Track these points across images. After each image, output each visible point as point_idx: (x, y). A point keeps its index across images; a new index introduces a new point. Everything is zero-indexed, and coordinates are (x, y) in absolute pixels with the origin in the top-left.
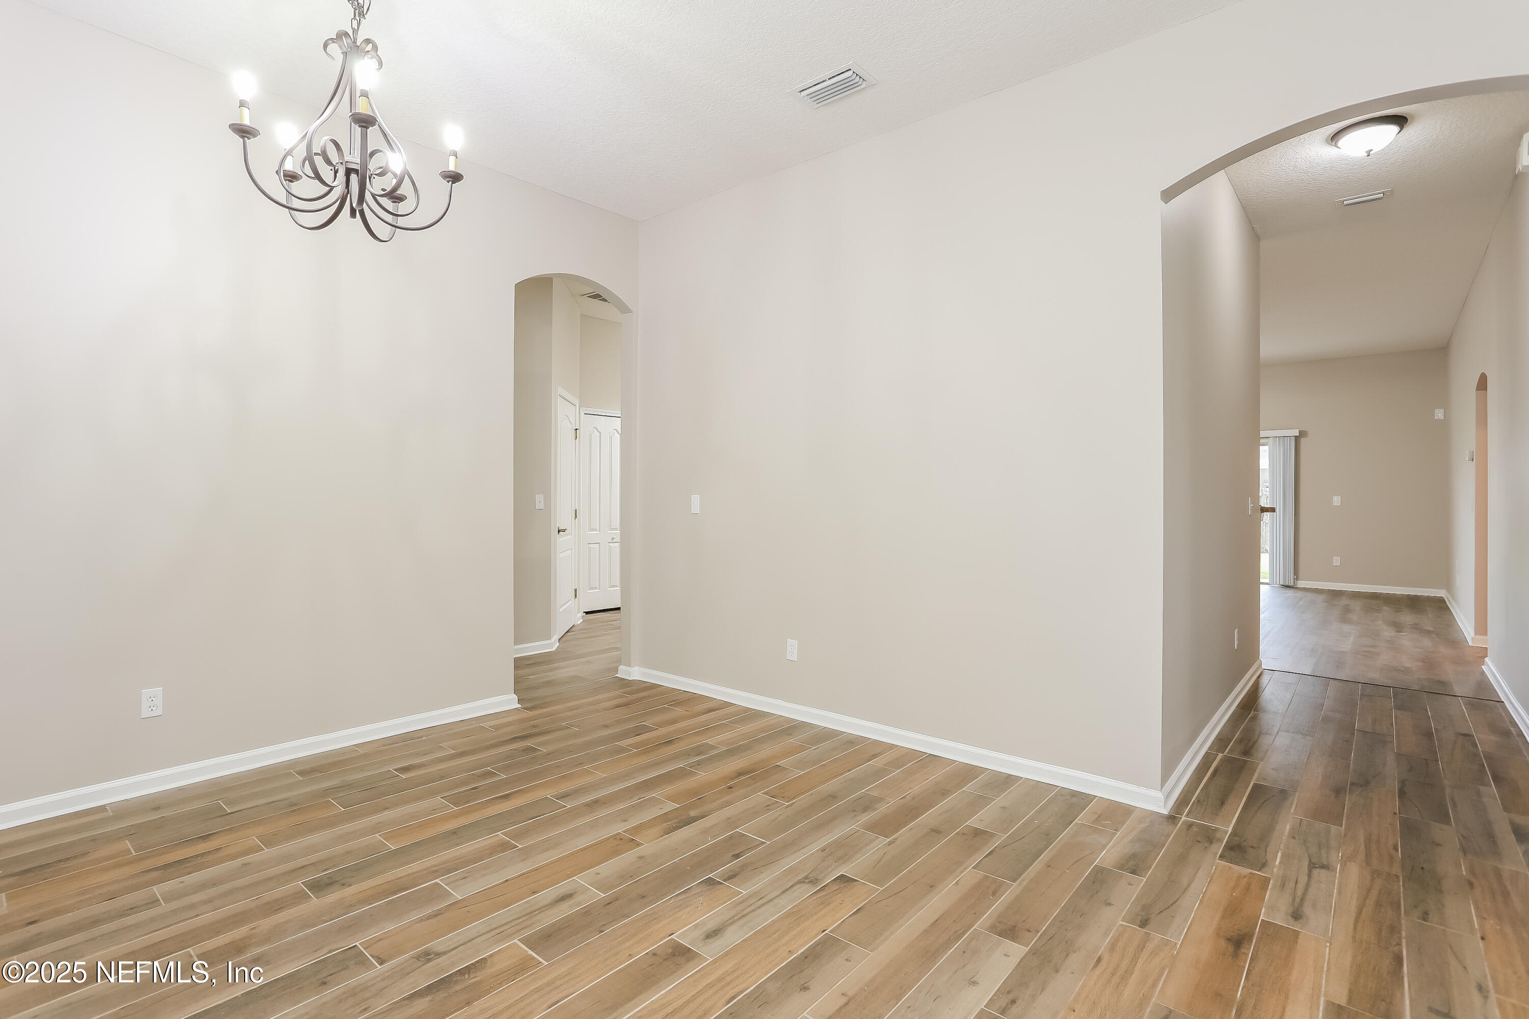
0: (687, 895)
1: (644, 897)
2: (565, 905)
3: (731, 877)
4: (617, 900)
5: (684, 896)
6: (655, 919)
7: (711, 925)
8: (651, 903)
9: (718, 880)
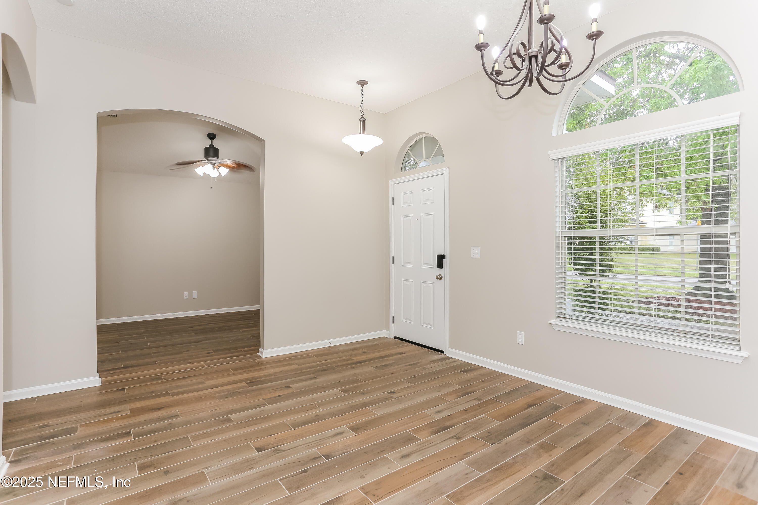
0: (343, 451)
1: (365, 453)
2: (404, 453)
3: (317, 458)
4: (379, 452)
5: (345, 451)
6: (362, 442)
7: (338, 437)
8: (362, 449)
9: (324, 458)
